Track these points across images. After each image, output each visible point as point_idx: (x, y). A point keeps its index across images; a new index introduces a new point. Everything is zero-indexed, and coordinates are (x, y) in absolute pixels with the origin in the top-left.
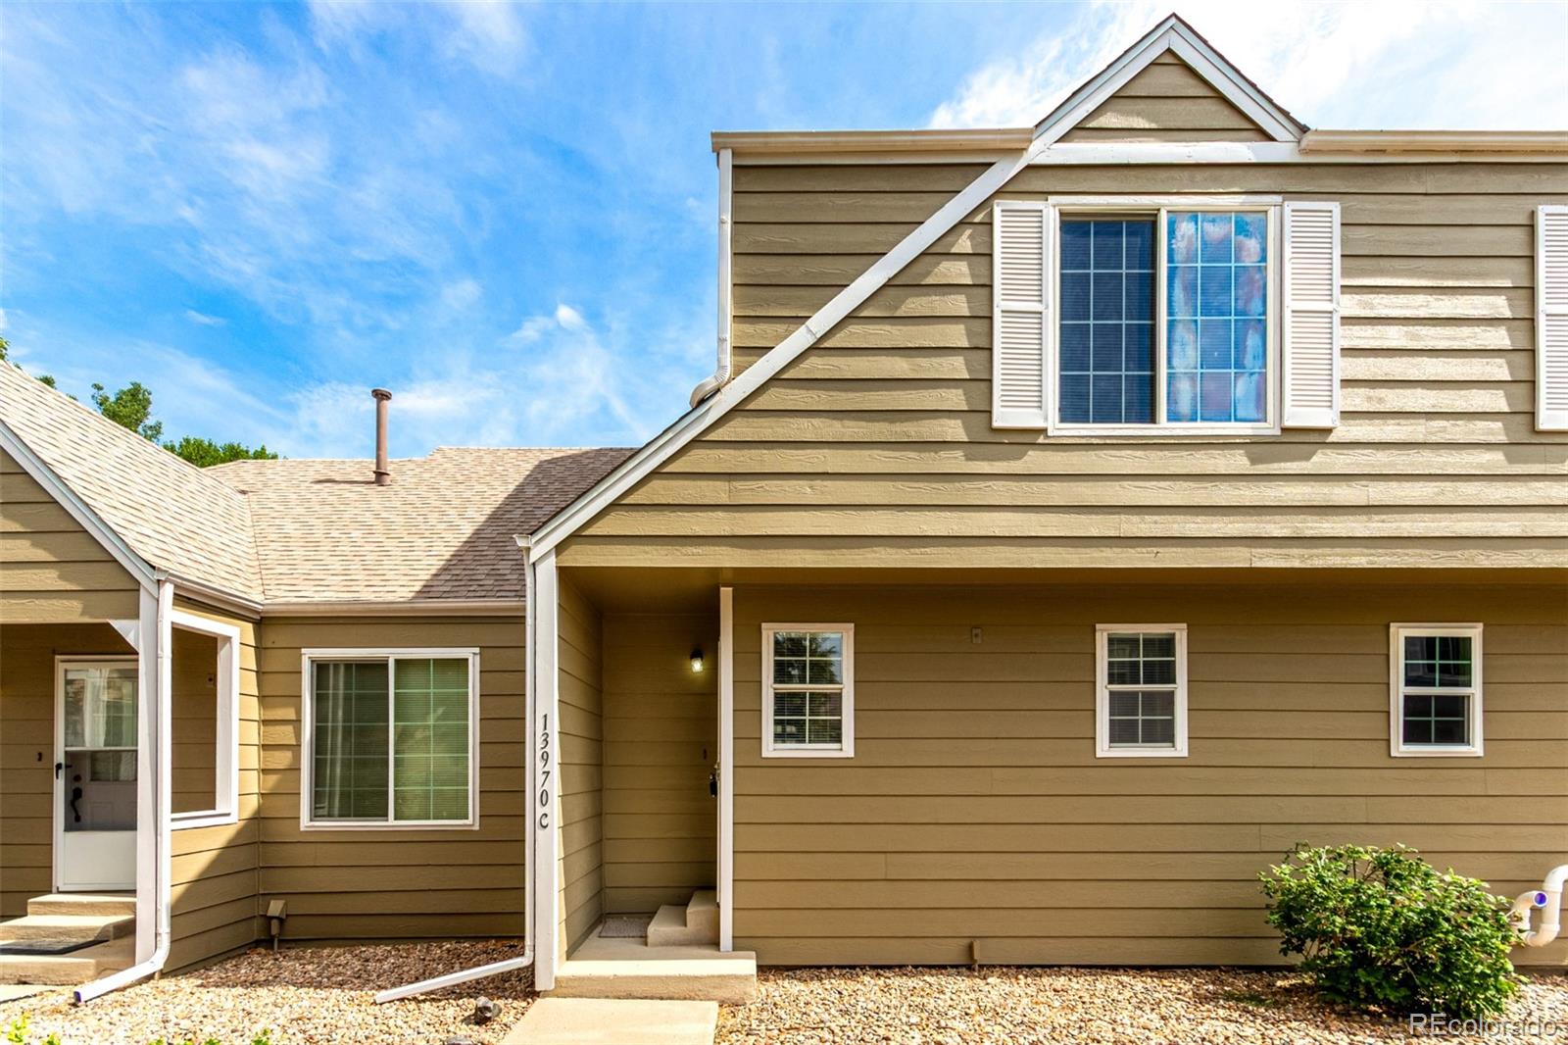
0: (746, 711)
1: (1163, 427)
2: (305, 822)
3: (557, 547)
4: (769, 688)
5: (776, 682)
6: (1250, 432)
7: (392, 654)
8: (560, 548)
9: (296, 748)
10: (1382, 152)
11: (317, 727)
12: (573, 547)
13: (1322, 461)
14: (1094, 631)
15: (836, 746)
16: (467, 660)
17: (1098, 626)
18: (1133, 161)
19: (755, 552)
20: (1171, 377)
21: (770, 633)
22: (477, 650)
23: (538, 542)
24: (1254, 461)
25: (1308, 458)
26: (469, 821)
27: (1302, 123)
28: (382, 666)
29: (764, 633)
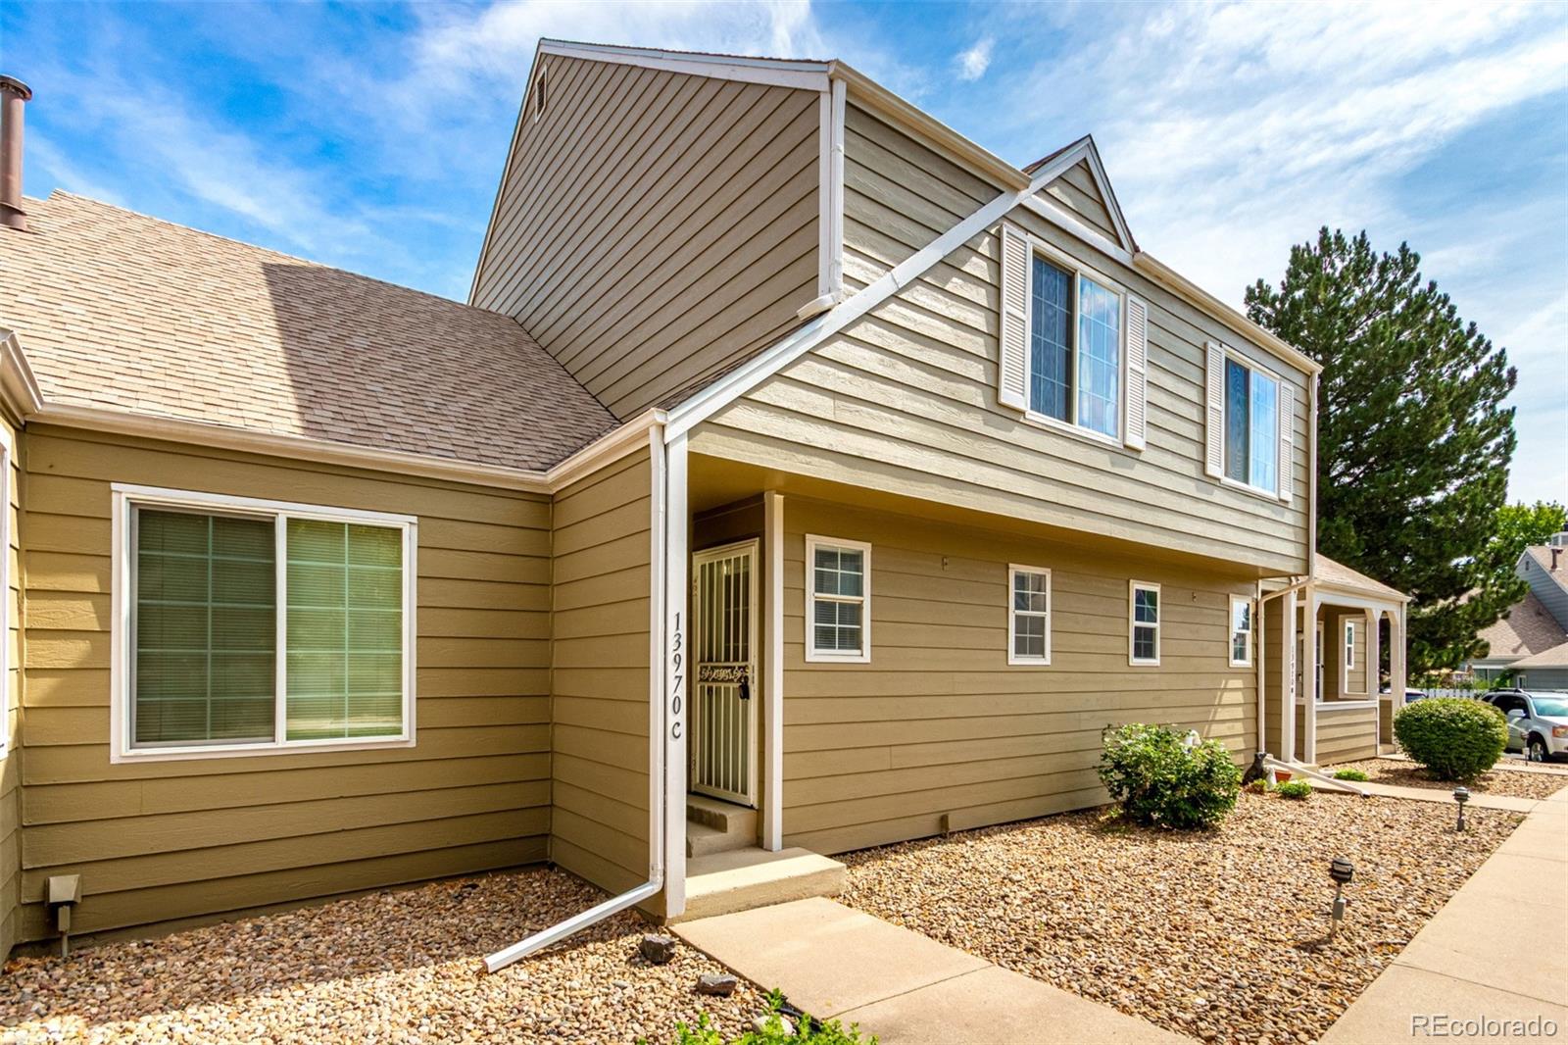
0: (794, 618)
1: (1075, 428)
2: (121, 746)
3: (689, 431)
4: (812, 596)
5: (816, 591)
6: (1111, 443)
7: (283, 511)
8: (692, 433)
9: (103, 634)
10: (1149, 272)
11: (139, 605)
12: (703, 433)
13: (1139, 472)
14: (1008, 568)
15: (858, 652)
16: (400, 530)
17: (1011, 565)
18: (1069, 230)
19: (851, 470)
20: (1080, 392)
21: (814, 543)
22: (414, 519)
23: (675, 421)
24: (1113, 464)
25: (1132, 468)
26: (404, 736)
27: (1137, 244)
28: (266, 526)
29: (807, 542)
